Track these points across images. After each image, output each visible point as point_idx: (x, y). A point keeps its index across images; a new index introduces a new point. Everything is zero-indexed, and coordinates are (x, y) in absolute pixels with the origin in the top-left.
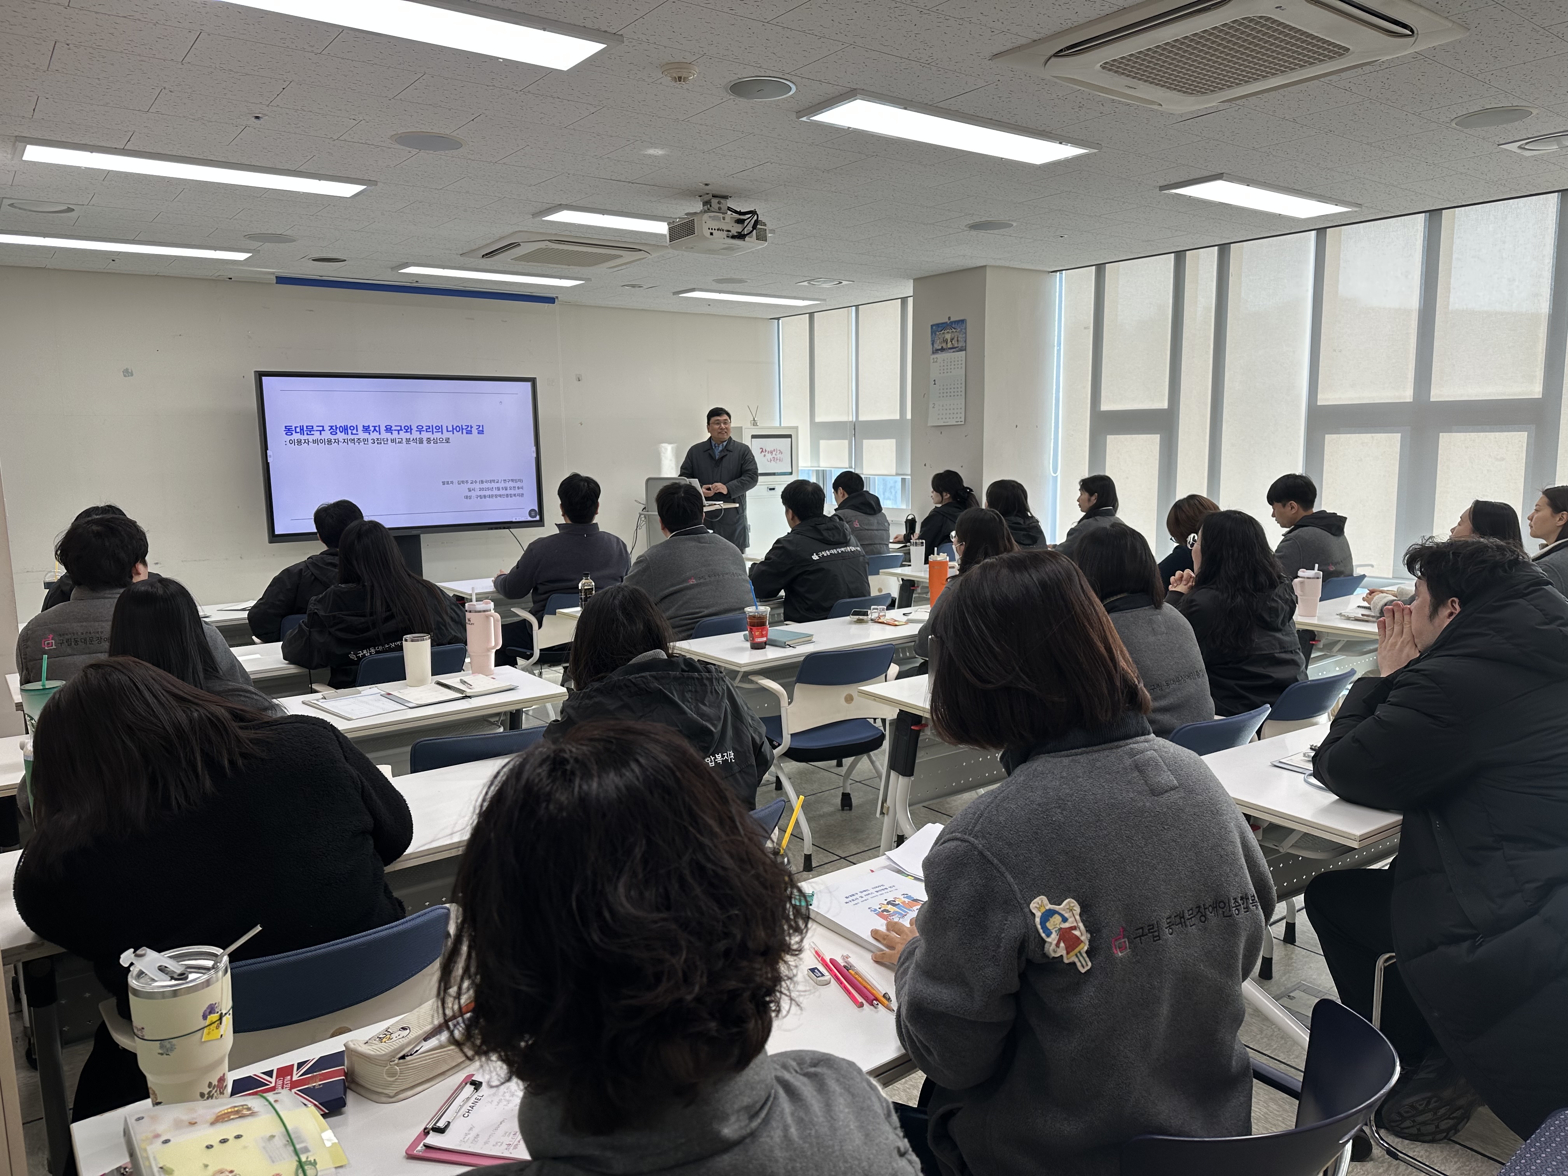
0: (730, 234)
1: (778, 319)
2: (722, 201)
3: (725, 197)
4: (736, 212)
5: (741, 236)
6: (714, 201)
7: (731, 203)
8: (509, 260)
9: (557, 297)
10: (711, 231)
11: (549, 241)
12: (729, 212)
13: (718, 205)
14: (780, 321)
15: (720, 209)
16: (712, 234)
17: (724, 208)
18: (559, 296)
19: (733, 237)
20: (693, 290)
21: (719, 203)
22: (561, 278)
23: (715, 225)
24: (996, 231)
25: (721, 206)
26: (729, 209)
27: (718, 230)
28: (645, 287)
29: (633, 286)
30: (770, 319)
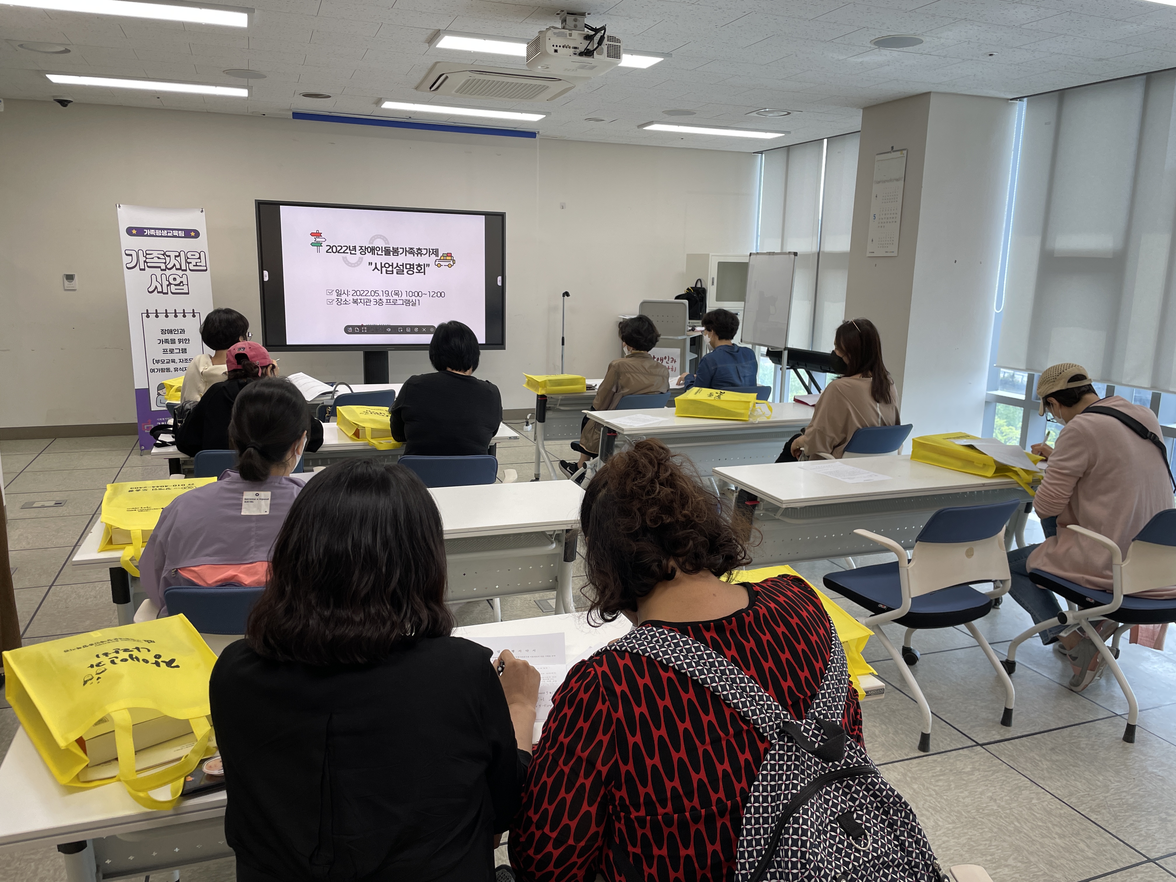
0: (578, 51)
1: (760, 153)
2: (579, 18)
3: (583, 14)
4: (592, 29)
5: (588, 53)
6: (570, 19)
7: (588, 21)
9: (539, 132)
10: (555, 48)
11: (469, 71)
12: (586, 30)
13: (575, 23)
14: (764, 155)
15: (575, 26)
16: (556, 51)
17: (580, 24)
19: (581, 54)
20: (650, 123)
21: (575, 20)
22: (520, 112)
23: (559, 41)
24: (910, 49)
25: (576, 23)
26: (586, 26)
27: (563, 47)
28: (606, 121)
29: (596, 120)
30: (754, 153)
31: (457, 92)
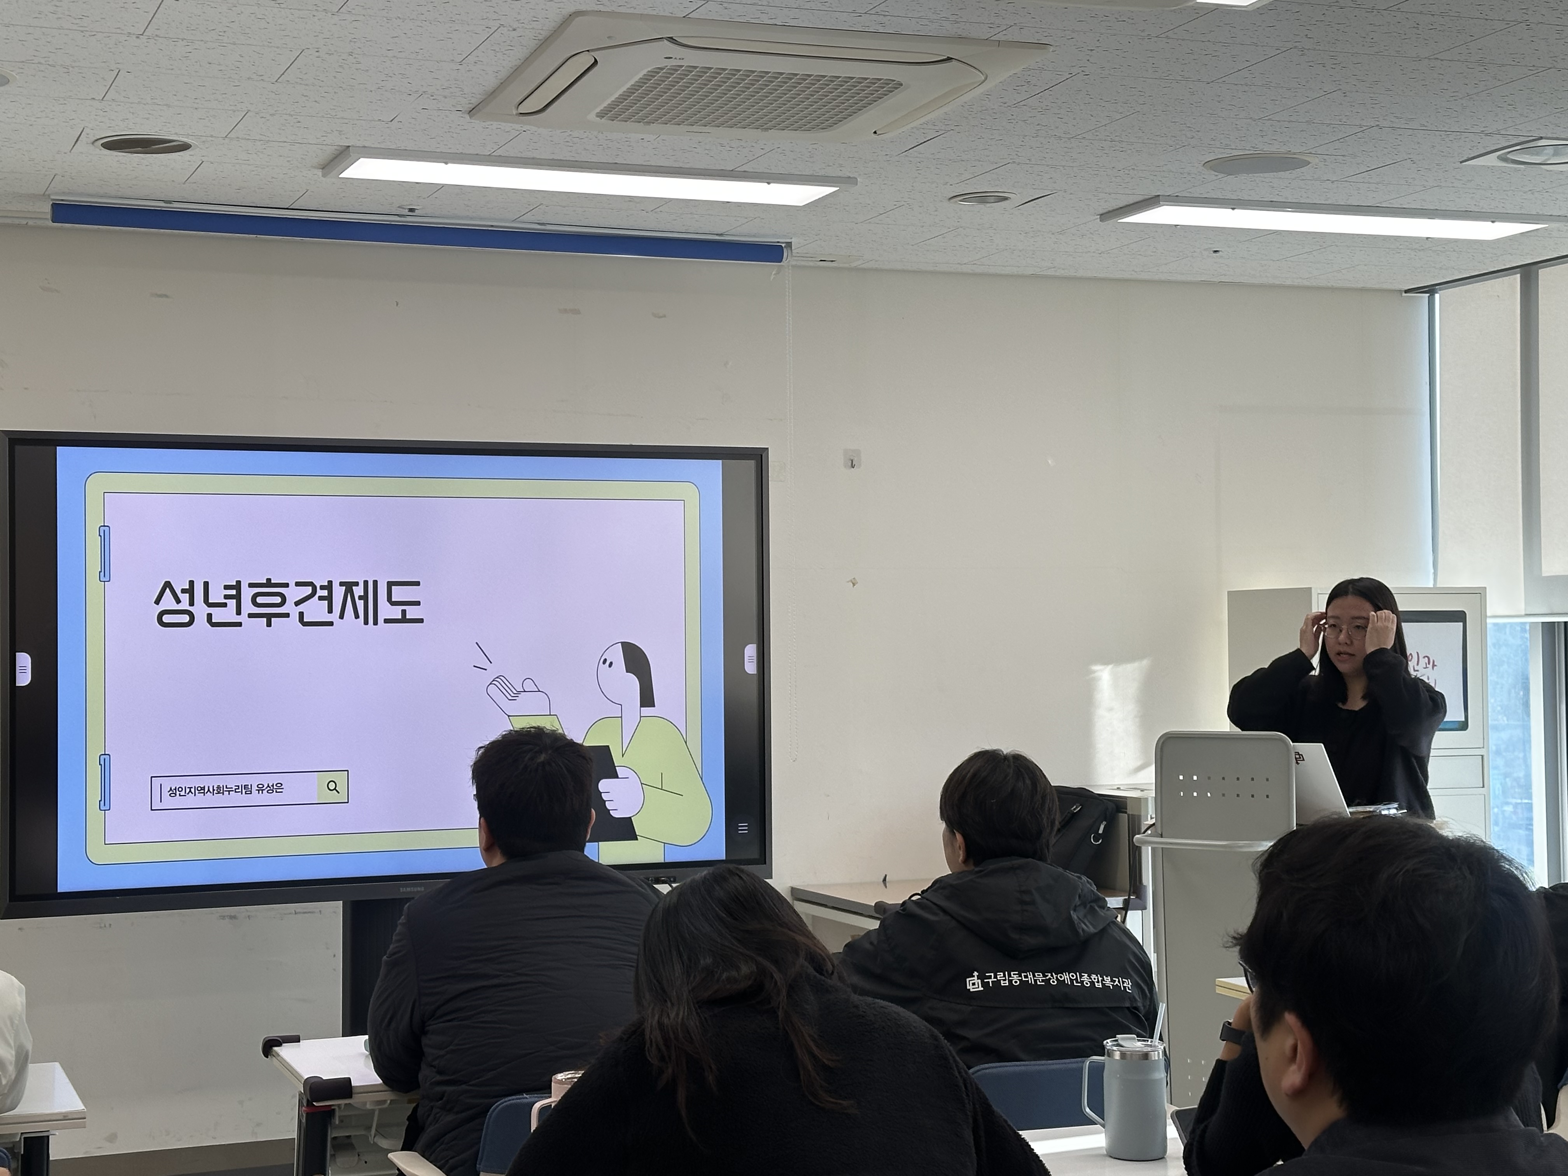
1: (1431, 290)
8: (592, 116)
9: (789, 245)
11: (671, 39)
14: (1437, 296)
18: (794, 241)
20: (1152, 202)
22: (769, 178)
28: (1016, 199)
29: (982, 198)
30: (1406, 291)
31: (601, 115)
